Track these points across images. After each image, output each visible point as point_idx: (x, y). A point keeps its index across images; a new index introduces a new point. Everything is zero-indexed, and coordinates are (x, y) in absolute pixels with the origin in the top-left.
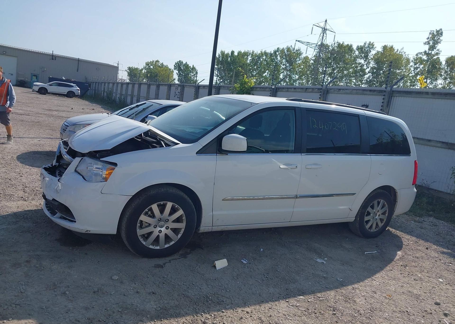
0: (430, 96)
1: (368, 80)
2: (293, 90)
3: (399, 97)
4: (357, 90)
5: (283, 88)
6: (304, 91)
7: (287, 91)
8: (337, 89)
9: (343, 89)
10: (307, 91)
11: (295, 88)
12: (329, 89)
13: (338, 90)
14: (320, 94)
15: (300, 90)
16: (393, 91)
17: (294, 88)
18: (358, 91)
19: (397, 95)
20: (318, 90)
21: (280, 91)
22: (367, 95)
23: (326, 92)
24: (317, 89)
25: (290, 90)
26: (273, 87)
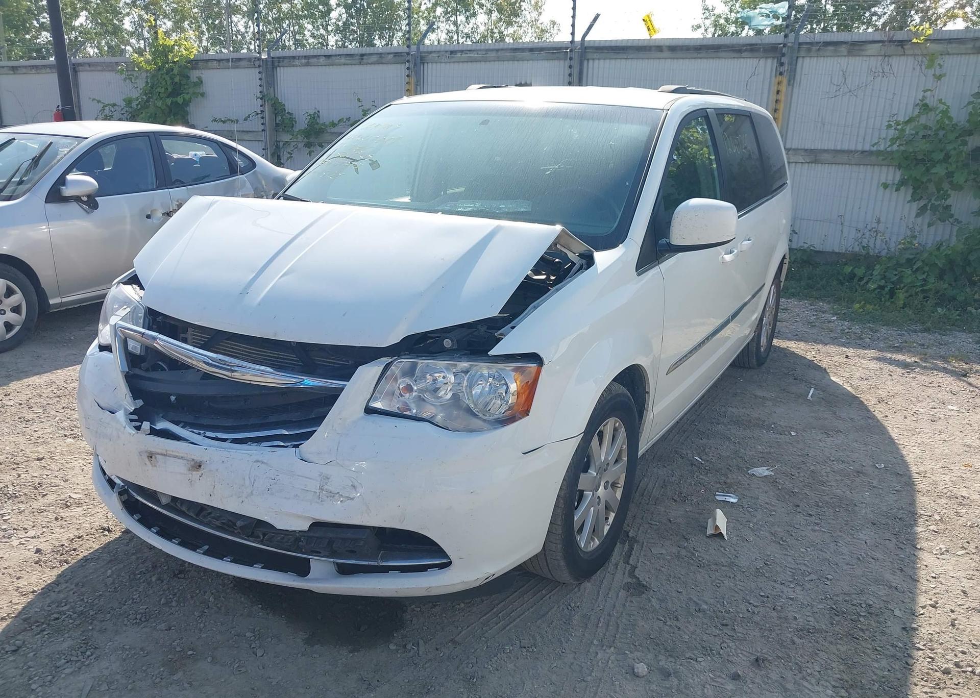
0: (666, 54)
1: (340, 24)
2: (322, 60)
3: (599, 59)
4: (497, 50)
5: (294, 58)
6: (357, 61)
7: (307, 64)
8: (446, 51)
9: (462, 51)
10: (365, 61)
11: (328, 57)
12: (425, 52)
13: (449, 53)
14: (407, 65)
15: (343, 60)
16: (586, 48)
17: (325, 56)
18: (499, 54)
19: (595, 56)
20: (395, 56)
21: (283, 66)
22: (523, 60)
23: (418, 61)
24: (392, 55)
25: (314, 60)
26: (263, 57)
